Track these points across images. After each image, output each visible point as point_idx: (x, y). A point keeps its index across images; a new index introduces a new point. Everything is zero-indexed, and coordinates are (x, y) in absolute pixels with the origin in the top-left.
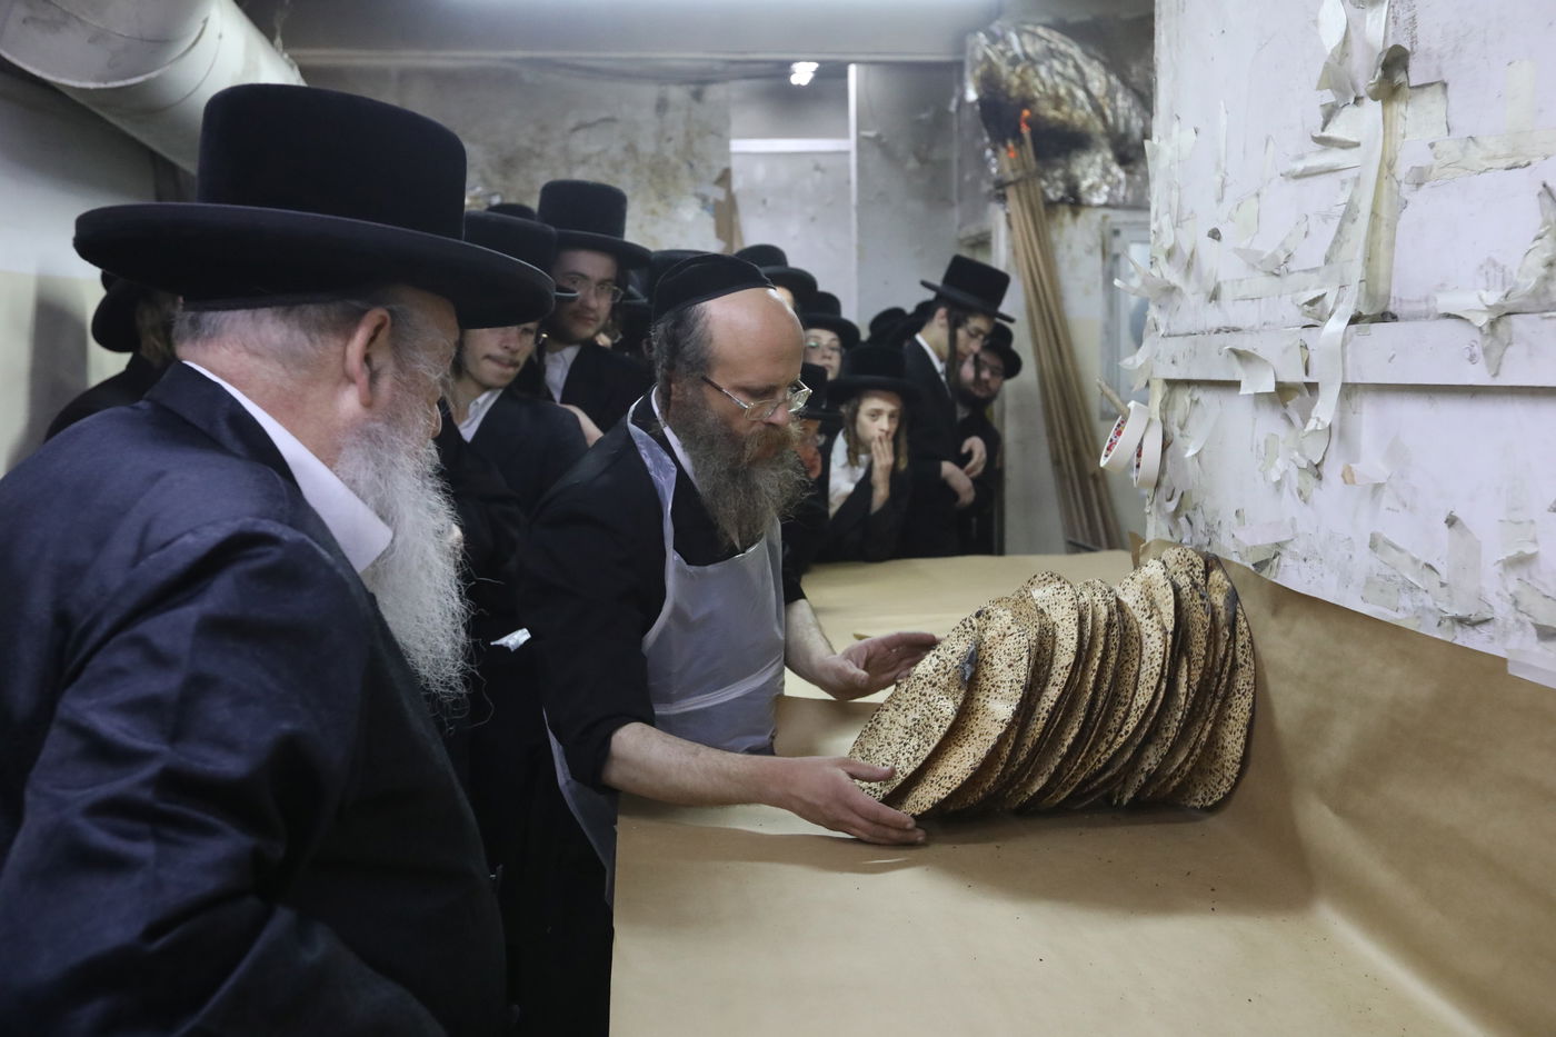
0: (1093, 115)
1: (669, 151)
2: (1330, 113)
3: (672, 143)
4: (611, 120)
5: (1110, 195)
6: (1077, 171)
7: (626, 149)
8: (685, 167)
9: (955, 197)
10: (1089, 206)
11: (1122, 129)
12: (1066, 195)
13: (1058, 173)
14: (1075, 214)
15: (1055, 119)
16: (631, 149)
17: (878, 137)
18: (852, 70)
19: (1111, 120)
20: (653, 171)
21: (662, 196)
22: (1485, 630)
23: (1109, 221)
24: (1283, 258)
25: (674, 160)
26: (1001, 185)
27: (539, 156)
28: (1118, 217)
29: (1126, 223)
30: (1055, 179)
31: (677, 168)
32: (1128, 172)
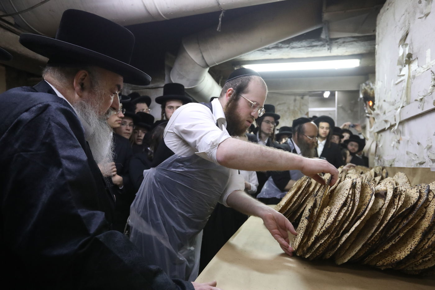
2: (401, 70)
3: (297, 107)
4: (285, 103)
8: (299, 112)
9: (359, 118)
16: (289, 108)
17: (342, 106)
18: (336, 93)
20: (293, 112)
22: (424, 165)
24: (394, 101)
25: (297, 110)
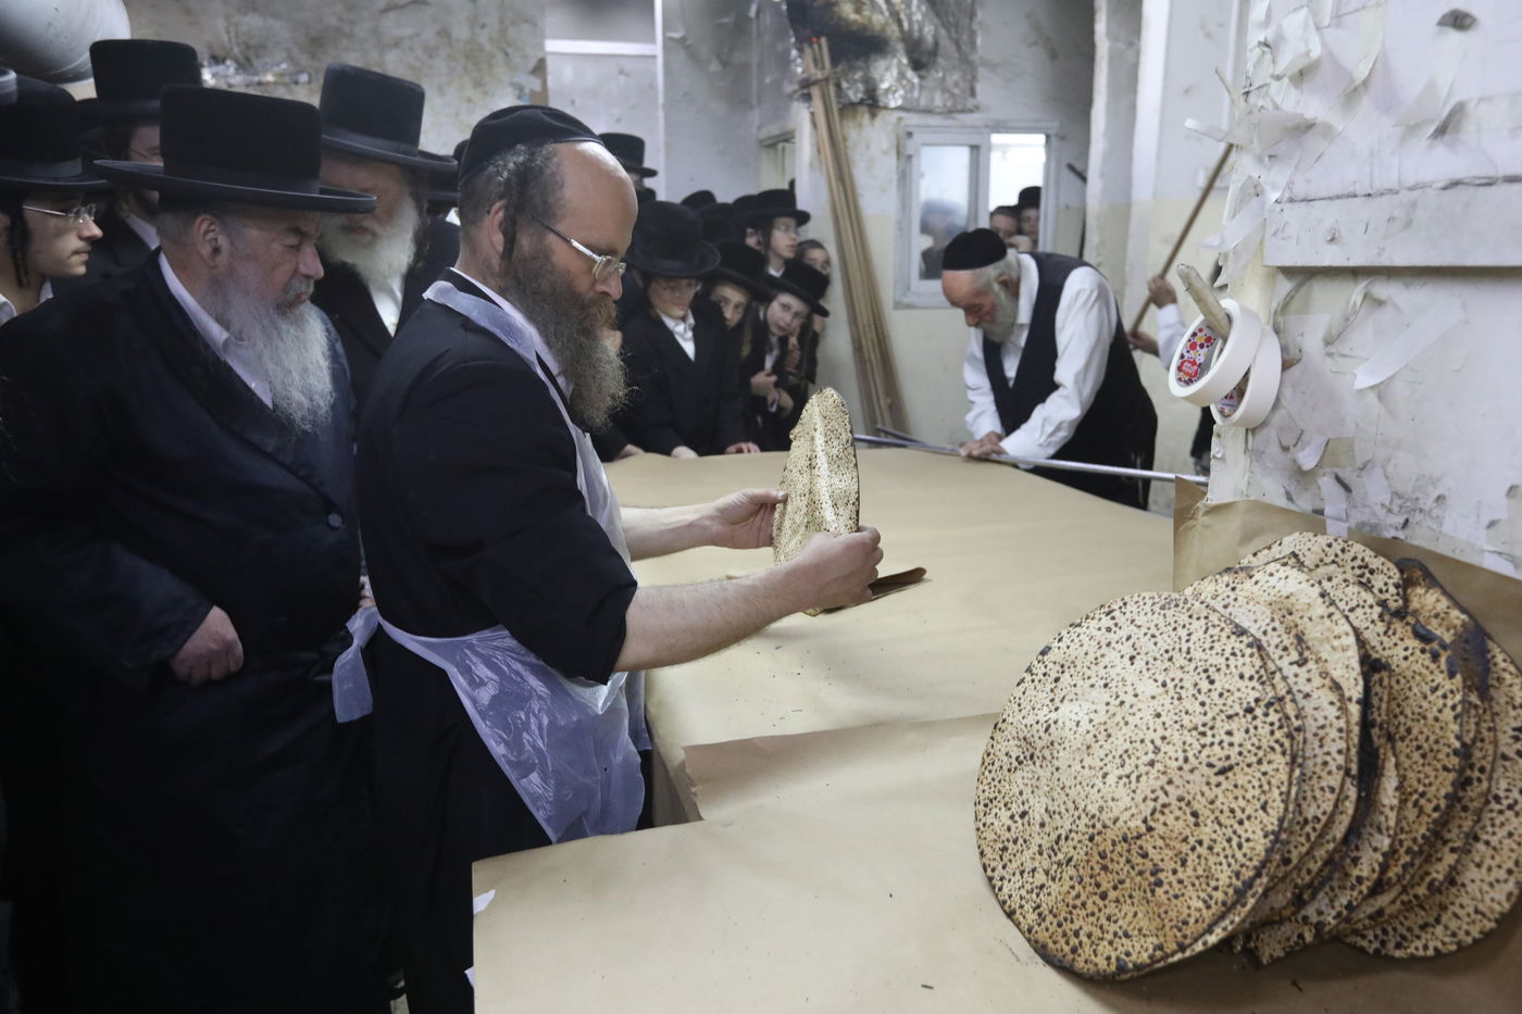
0: (891, 21)
1: (483, 37)
3: (485, 31)
5: (904, 98)
6: (876, 75)
7: (439, 34)
8: (500, 57)
9: (754, 101)
10: (886, 108)
11: (916, 34)
12: (865, 97)
13: (858, 75)
14: (873, 116)
15: (855, 21)
16: (444, 33)
17: (683, 40)
19: (906, 25)
20: (467, 57)
21: (478, 84)
23: (903, 123)
25: (488, 47)
26: (806, 84)
27: (350, 36)
28: (912, 120)
29: (917, 126)
30: (856, 81)
31: (492, 56)
32: (921, 78)
